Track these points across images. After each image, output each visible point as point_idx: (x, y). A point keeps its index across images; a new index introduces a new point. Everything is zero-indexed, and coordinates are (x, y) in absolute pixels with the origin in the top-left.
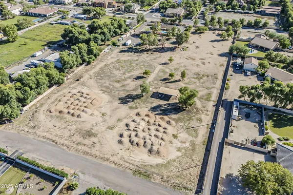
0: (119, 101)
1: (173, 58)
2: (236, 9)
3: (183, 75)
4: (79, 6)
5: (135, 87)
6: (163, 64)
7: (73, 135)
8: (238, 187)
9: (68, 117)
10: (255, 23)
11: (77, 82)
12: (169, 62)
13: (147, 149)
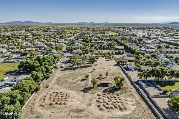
0: (83, 92)
1: (95, 68)
2: (105, 48)
3: (107, 74)
4: (14, 53)
5: (85, 84)
6: (91, 72)
7: (70, 114)
8: (171, 112)
9: (58, 106)
10: (118, 52)
11: (48, 88)
12: (93, 71)
13: (118, 109)
